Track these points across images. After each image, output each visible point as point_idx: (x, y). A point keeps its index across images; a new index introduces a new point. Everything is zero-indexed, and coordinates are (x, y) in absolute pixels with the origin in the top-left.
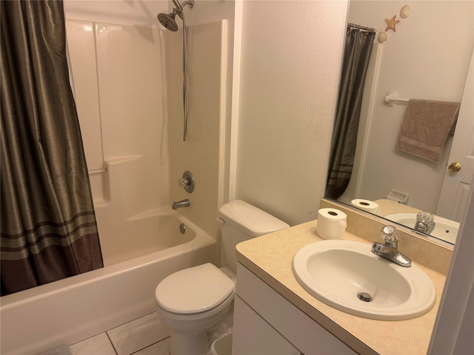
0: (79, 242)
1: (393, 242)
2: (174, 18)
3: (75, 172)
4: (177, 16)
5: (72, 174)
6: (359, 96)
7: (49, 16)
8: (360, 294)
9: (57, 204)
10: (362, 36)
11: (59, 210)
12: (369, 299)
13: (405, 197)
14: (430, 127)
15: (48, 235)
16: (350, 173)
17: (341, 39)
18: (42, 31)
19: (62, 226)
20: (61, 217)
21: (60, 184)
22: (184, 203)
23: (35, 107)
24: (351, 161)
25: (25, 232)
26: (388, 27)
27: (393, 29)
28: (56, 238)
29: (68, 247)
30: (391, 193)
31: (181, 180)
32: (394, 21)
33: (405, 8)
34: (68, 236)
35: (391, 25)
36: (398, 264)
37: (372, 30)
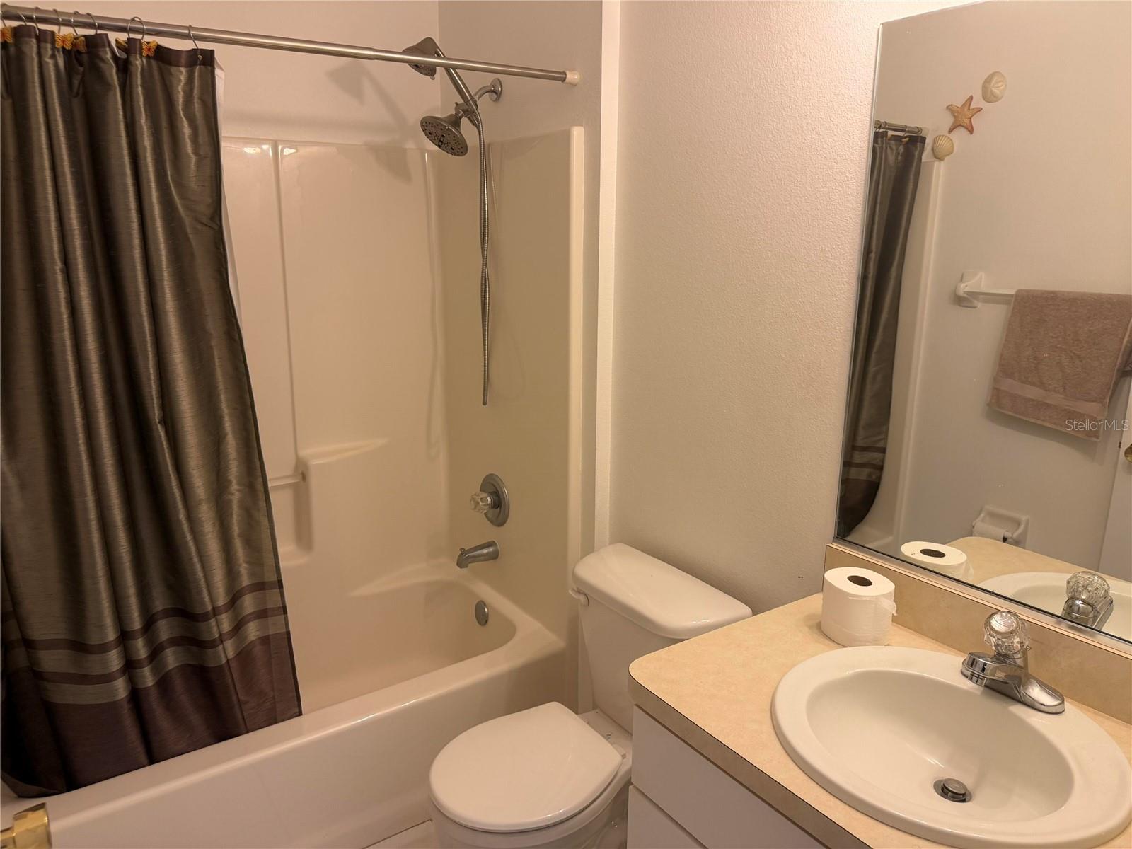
0: (244, 655)
1: (1016, 653)
2: (459, 126)
3: (238, 491)
4: (465, 122)
5: (233, 494)
6: (892, 283)
7: (184, 139)
8: (940, 781)
9: (198, 567)
10: (894, 147)
11: (202, 582)
12: (964, 795)
13: (1018, 523)
14: (1072, 354)
15: (174, 642)
16: (881, 468)
17: (859, 167)
18: (169, 173)
19: (209, 619)
20: (207, 599)
21: (204, 519)
22: (485, 551)
23: (151, 347)
24: (881, 439)
25: (124, 637)
26: (953, 124)
27: (967, 129)
28: (194, 648)
29: (220, 668)
30: (982, 515)
31: (478, 495)
32: (969, 109)
33: (995, 79)
34: (222, 642)
35: (963, 119)
36: (1032, 705)
37: (917, 130)
